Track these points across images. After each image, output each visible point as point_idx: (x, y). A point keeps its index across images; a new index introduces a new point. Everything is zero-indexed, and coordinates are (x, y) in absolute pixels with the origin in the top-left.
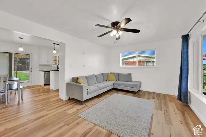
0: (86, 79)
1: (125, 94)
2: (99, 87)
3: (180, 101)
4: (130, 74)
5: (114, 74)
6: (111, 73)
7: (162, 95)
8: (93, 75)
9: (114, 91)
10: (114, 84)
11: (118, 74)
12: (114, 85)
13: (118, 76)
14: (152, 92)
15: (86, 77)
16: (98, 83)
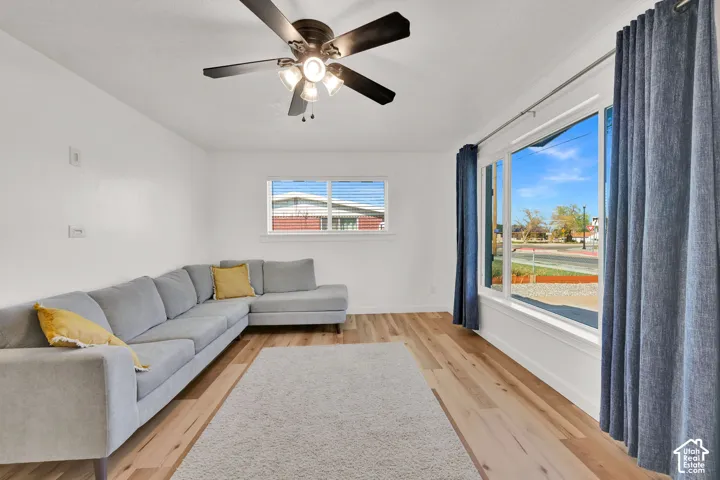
0: (101, 305)
1: (305, 342)
2: (196, 342)
3: (461, 326)
4: (310, 262)
5: (242, 265)
6: (224, 265)
7: (405, 317)
8: (141, 283)
9: (252, 340)
10: (250, 307)
11: (262, 267)
12: (250, 312)
13: (262, 274)
14: (379, 315)
15: (96, 297)
16: (172, 316)
